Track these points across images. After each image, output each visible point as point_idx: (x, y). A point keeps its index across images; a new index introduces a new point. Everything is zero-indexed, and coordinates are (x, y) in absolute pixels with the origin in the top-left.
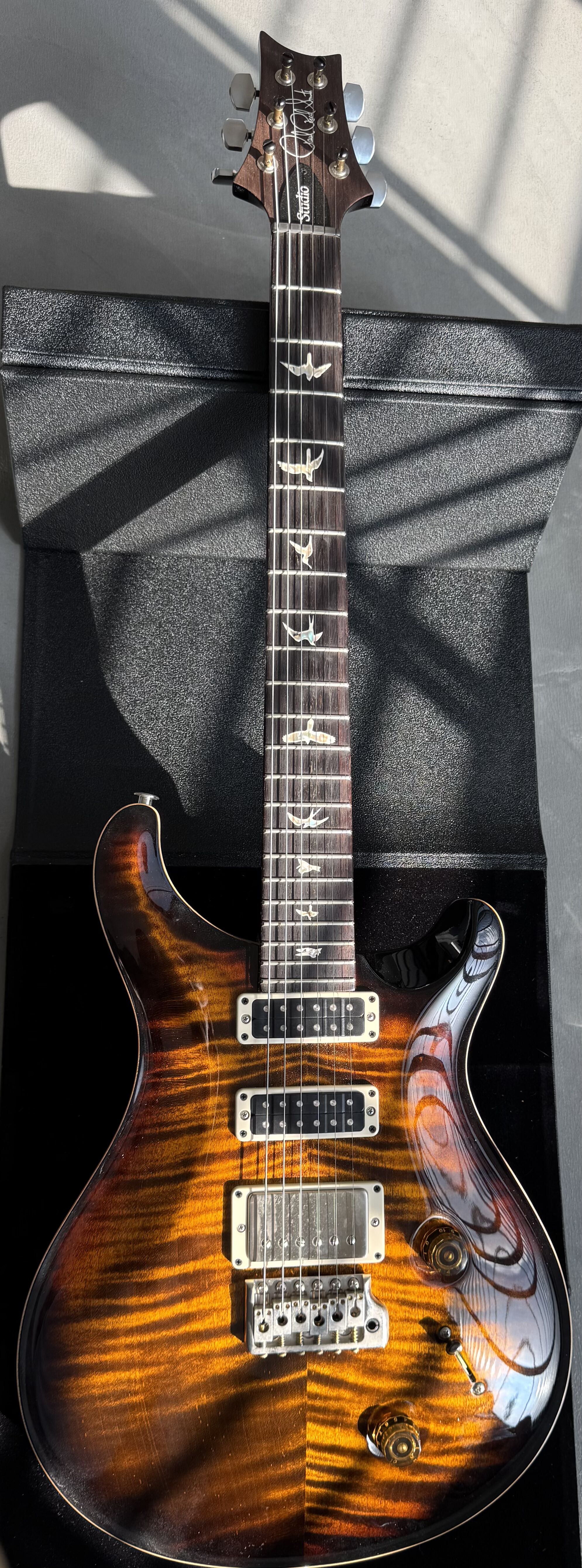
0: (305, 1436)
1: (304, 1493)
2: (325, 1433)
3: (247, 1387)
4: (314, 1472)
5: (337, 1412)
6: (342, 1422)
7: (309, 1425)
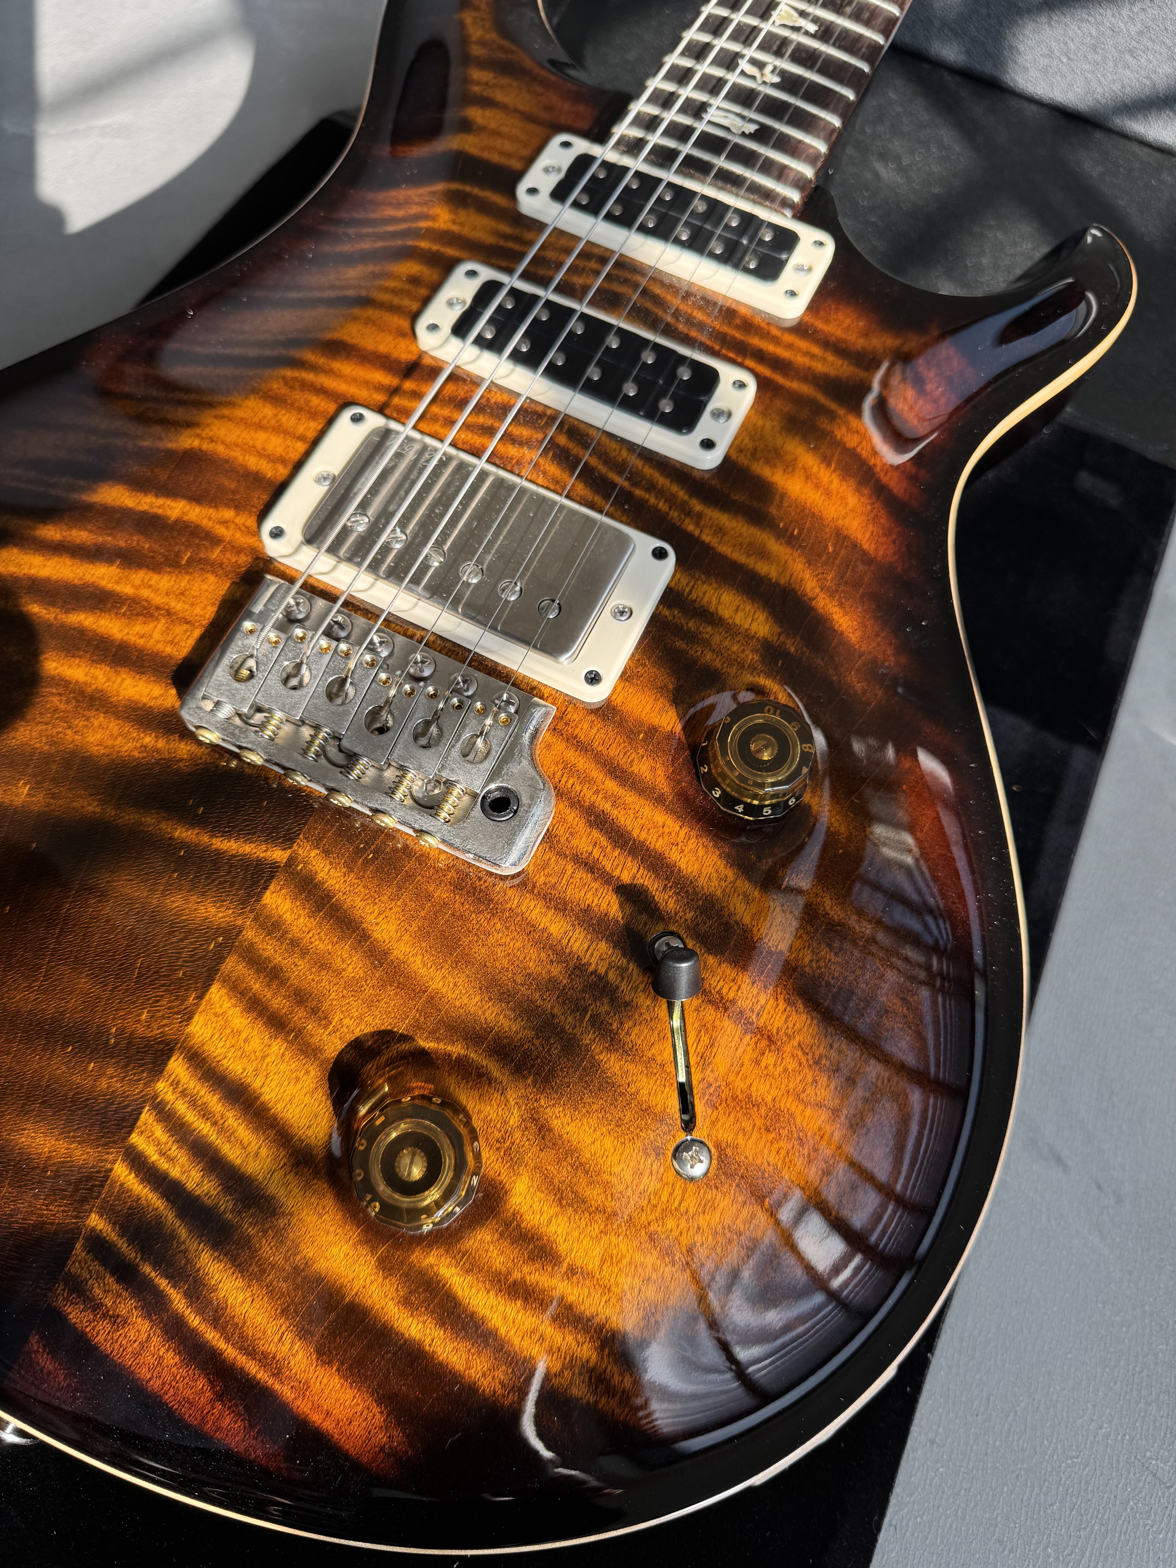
0: (190, 1018)
1: (106, 1178)
2: (244, 1036)
3: (129, 817)
4: (159, 1132)
5: (301, 997)
6: (299, 1032)
7: (216, 993)
